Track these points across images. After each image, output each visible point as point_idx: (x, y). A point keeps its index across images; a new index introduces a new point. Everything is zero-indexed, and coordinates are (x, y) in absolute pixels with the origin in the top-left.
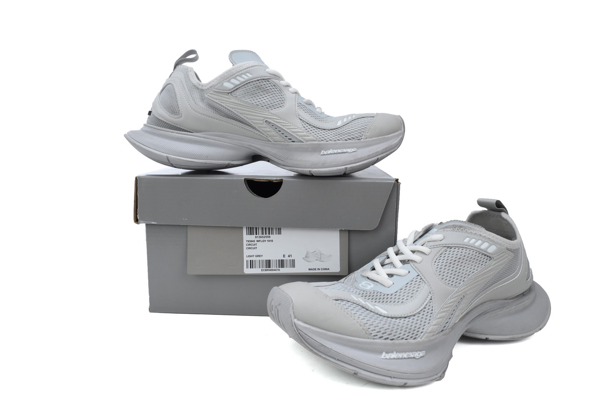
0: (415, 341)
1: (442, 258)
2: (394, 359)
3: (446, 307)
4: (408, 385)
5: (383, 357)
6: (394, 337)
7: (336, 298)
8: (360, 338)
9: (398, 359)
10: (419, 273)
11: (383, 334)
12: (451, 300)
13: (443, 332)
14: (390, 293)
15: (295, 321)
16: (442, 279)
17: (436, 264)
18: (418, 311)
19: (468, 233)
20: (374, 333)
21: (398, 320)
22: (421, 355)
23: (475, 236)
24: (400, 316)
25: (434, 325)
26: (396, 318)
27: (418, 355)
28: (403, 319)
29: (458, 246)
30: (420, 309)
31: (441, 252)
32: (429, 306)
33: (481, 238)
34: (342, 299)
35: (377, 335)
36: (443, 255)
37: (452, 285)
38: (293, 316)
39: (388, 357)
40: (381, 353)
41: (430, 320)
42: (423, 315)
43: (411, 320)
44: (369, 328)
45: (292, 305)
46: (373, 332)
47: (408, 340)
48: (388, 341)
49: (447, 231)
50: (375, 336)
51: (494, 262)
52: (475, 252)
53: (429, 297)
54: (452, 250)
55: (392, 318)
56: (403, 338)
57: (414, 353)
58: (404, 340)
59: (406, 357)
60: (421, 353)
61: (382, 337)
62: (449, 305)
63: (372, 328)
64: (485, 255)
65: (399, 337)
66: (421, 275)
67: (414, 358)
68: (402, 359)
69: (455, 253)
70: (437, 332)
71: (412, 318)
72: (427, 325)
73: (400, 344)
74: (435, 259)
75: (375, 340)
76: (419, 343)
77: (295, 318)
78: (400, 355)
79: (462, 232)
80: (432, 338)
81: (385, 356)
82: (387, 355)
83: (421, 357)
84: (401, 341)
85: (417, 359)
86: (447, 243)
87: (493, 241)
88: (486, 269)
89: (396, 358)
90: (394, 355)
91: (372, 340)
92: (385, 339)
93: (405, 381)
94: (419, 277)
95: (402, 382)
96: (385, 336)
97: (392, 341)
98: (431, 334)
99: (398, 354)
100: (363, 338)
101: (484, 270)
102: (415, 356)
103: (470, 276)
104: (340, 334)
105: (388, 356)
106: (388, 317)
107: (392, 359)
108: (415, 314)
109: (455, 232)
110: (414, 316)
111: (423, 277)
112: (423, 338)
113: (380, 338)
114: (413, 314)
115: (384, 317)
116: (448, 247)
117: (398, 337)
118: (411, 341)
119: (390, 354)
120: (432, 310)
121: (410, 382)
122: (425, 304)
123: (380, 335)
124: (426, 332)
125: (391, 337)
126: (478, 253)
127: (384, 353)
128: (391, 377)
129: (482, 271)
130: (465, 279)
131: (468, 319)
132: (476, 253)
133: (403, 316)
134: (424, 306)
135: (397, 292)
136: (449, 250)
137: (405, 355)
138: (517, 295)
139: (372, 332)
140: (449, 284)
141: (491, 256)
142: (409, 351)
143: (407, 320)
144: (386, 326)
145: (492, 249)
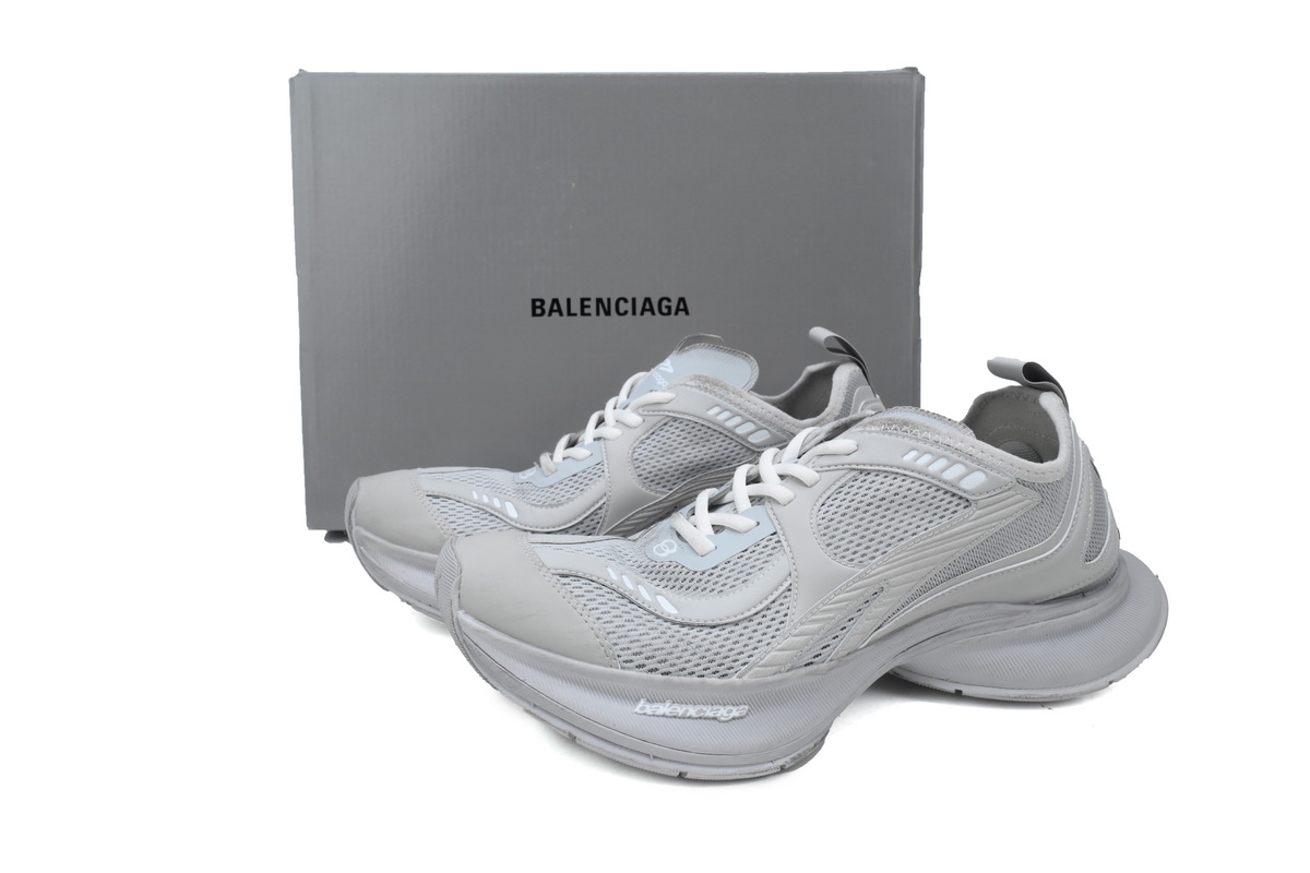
0: (724, 680)
1: (841, 496)
2: (664, 716)
3: (824, 611)
4: (688, 776)
5: (637, 710)
6: (671, 669)
7: (565, 572)
8: (593, 663)
9: (675, 717)
10: (778, 528)
11: (647, 658)
12: (841, 596)
13: (809, 668)
14: (700, 569)
15: (461, 615)
16: (829, 545)
17: (824, 509)
18: (747, 614)
19: (918, 440)
20: (626, 655)
21: (694, 632)
22: (735, 713)
23: (934, 449)
24: (701, 622)
25: (778, 650)
26: (692, 626)
27: (725, 714)
28: (707, 630)
29: (886, 469)
30: (754, 611)
31: (843, 481)
32: (781, 604)
33: (947, 453)
34: (580, 574)
35: (631, 661)
36: (845, 490)
37: (852, 560)
38: (456, 603)
39: (649, 711)
40: (638, 700)
41: (773, 637)
42: (760, 624)
43: (725, 634)
44: (616, 644)
45: (456, 579)
46: (626, 652)
47: (705, 679)
48: (657, 676)
49: (870, 432)
50: (627, 662)
51: (978, 512)
52: (926, 485)
53: (786, 584)
54: (871, 478)
55: (683, 625)
56: (693, 673)
57: (716, 707)
58: (694, 679)
59: (694, 715)
60: (734, 709)
61: (644, 666)
62: (832, 606)
63: (623, 643)
64: (953, 495)
65: (684, 669)
66: (780, 532)
67: (715, 719)
68: (683, 718)
69: (875, 486)
70: (789, 665)
71: (729, 629)
72: (763, 648)
73: (682, 685)
74: (825, 496)
75: (626, 672)
76: (732, 687)
77: (461, 607)
78: (680, 710)
79: (904, 437)
80: (770, 678)
81: (642, 709)
82: (648, 706)
83: (733, 718)
84: (688, 679)
85: (724, 722)
86: (860, 461)
87: (979, 462)
88: (953, 527)
89: (668, 714)
90: (664, 709)
91: (620, 671)
92: (651, 671)
93: (683, 768)
94: (775, 538)
95: (675, 769)
96: (651, 664)
97: (665, 677)
98: (769, 668)
99: (675, 706)
100: (599, 664)
101: (948, 529)
102: (718, 715)
103: (903, 543)
104: (549, 650)
105: (649, 709)
106: (674, 623)
107: (658, 716)
108: (739, 621)
109: (887, 436)
110: (737, 625)
111: (782, 538)
112: (745, 678)
113: (639, 667)
114: (734, 619)
115: (666, 621)
116: (861, 471)
117: (681, 670)
118: (715, 680)
119: (655, 706)
120: (786, 615)
121: (692, 772)
122: (771, 598)
123: (639, 660)
124: (755, 664)
125: (664, 668)
126: (934, 489)
127: (642, 702)
128: (648, 755)
129: (942, 532)
130: (890, 550)
131: (900, 642)
132: (929, 488)
133: (709, 622)
134: (766, 603)
135: (716, 567)
136: (862, 477)
137: (692, 711)
138: (1058, 595)
139: (621, 653)
140: (843, 557)
141: (969, 497)
142: (706, 703)
143: (716, 632)
144: (659, 643)
145: (974, 481)
